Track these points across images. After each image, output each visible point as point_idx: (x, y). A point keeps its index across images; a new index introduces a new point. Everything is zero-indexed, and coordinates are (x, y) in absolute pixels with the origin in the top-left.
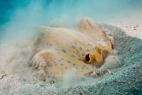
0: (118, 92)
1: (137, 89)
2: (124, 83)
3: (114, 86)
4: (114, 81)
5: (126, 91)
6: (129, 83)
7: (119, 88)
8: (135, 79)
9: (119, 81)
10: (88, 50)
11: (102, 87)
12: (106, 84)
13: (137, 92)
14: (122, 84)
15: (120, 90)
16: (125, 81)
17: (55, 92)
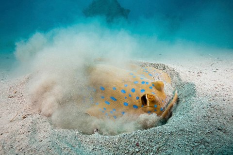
0: (187, 143)
1: (208, 140)
2: (194, 133)
3: (182, 136)
4: (181, 130)
5: (196, 142)
6: (199, 133)
7: (187, 138)
8: (206, 128)
9: (187, 130)
10: (143, 90)
11: (166, 137)
12: (171, 133)
13: (208, 143)
14: (191, 134)
15: (188, 140)
16: (195, 130)
17: (100, 142)
